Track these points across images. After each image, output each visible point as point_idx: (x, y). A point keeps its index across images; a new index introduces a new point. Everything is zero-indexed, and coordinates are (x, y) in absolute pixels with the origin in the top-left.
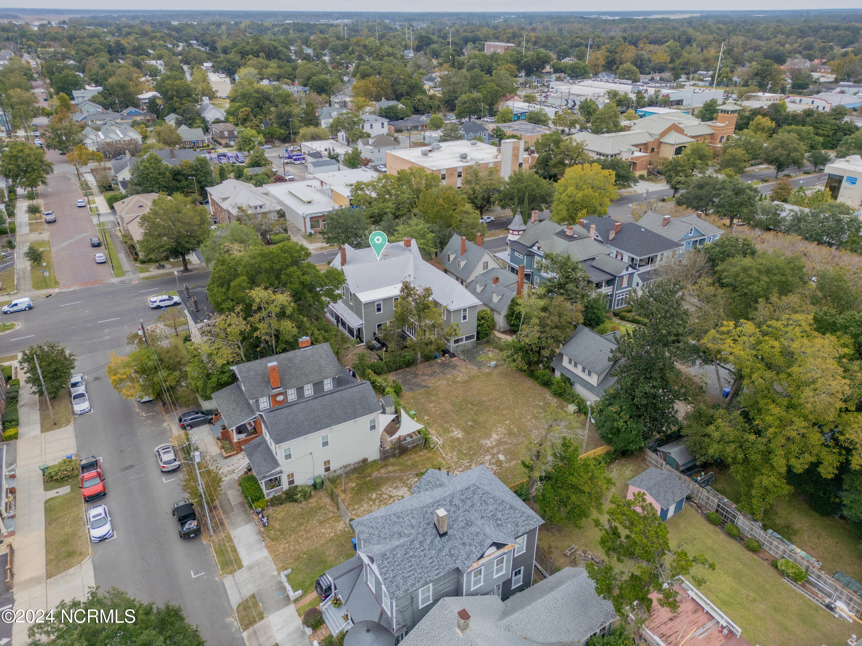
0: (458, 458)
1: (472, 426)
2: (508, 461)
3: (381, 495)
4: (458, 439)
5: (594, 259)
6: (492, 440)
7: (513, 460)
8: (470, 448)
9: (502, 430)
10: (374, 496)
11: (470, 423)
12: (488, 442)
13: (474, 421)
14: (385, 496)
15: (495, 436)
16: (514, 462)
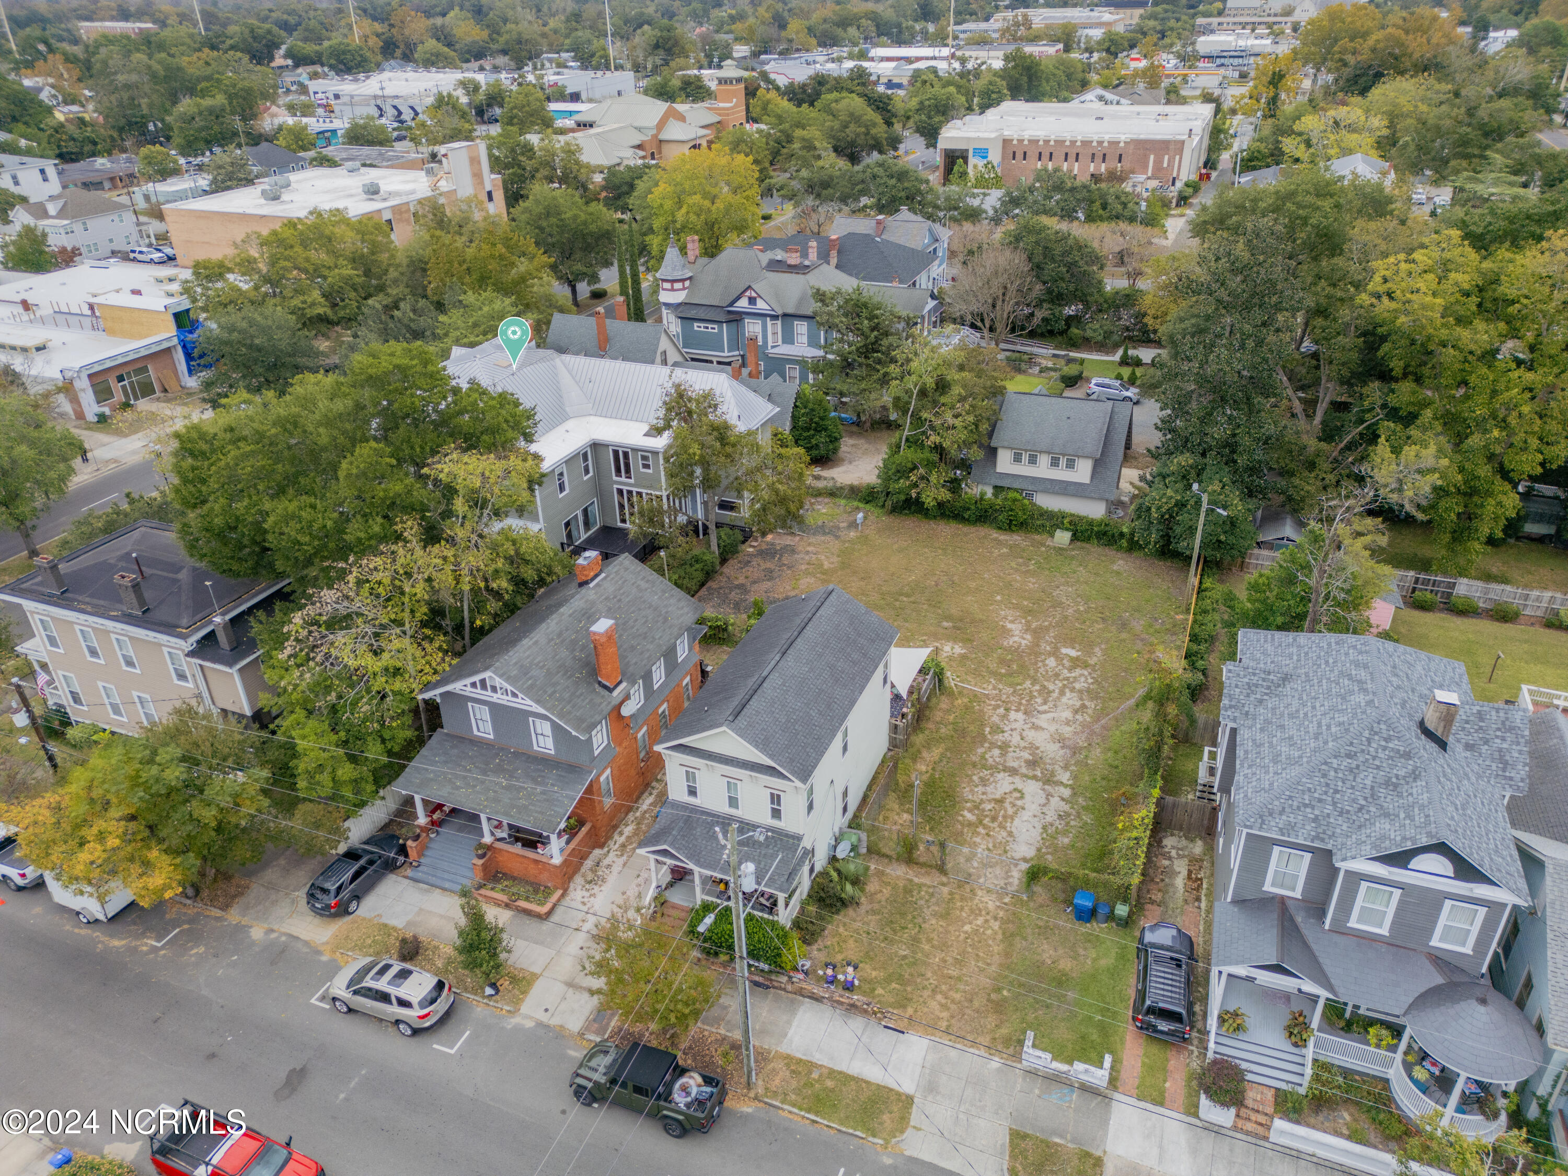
0: (1010, 686)
2: (1088, 652)
3: (977, 807)
4: (964, 657)
7: (1091, 647)
10: (970, 816)
13: (948, 618)
14: (988, 806)
16: (1098, 650)
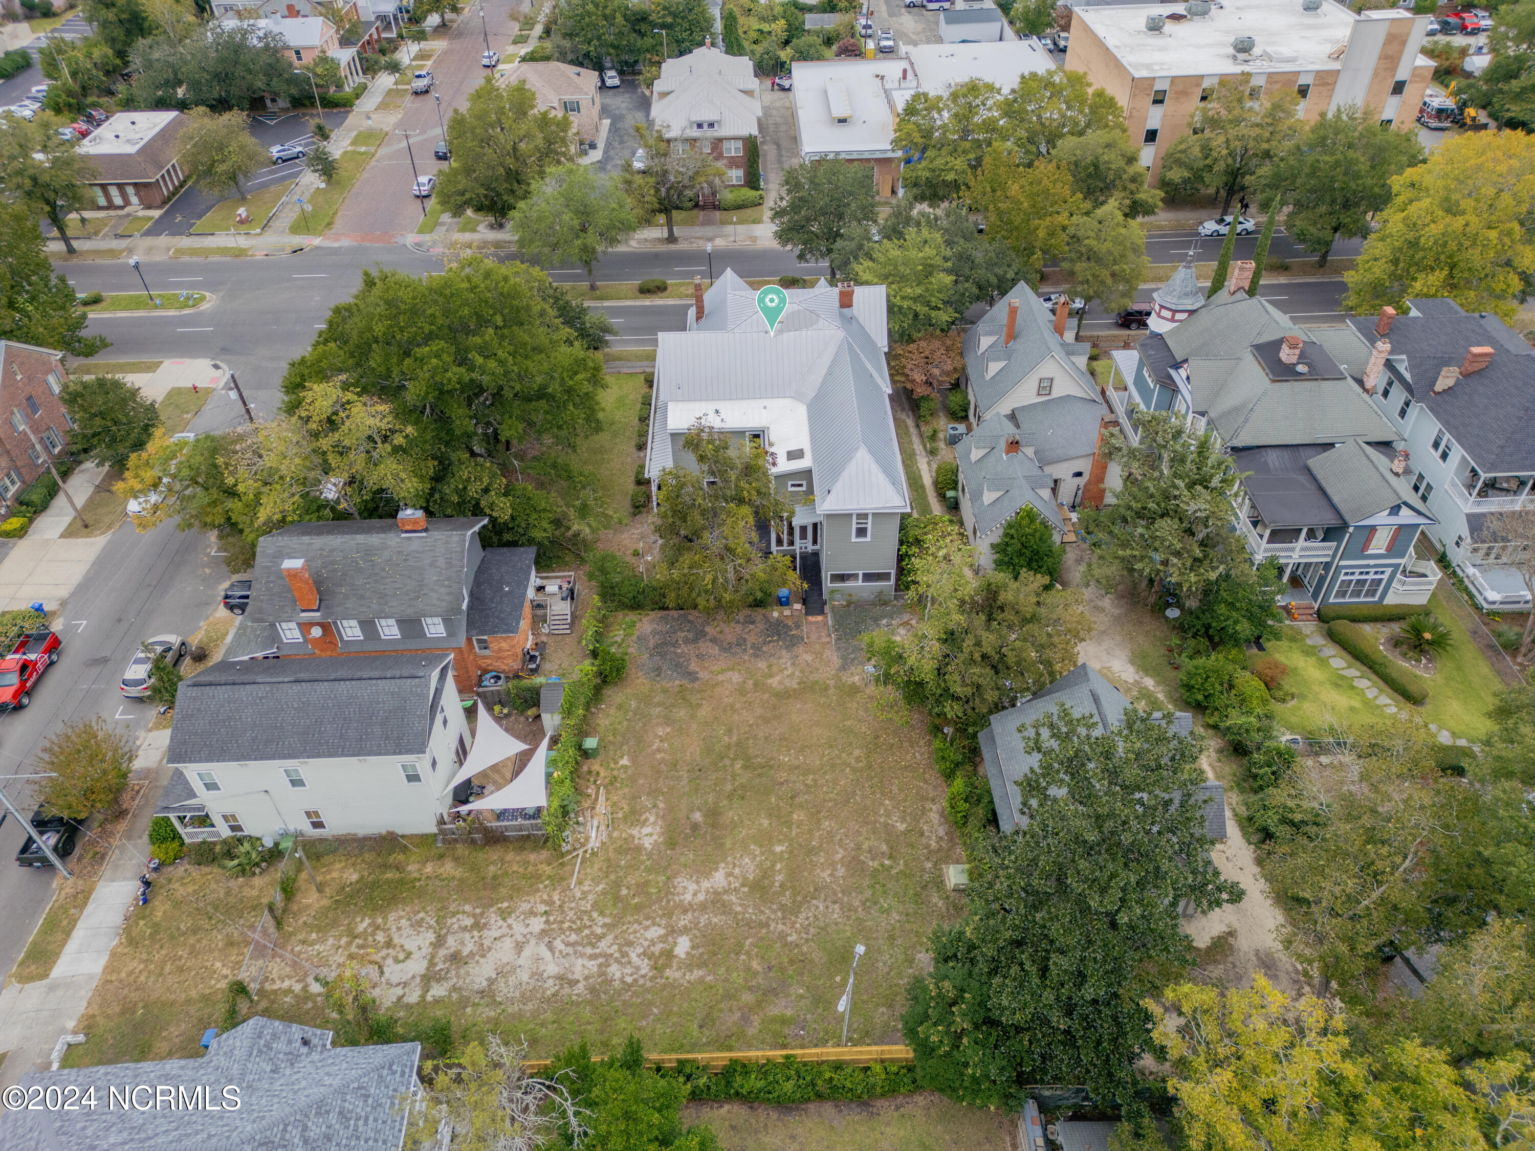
0: (595, 905)
1: (695, 827)
2: (690, 964)
3: (377, 928)
4: (639, 849)
5: (1332, 445)
6: (706, 884)
7: (702, 964)
8: (642, 887)
9: (749, 866)
10: (363, 925)
11: (698, 816)
12: (693, 887)
13: (713, 814)
14: (380, 936)
15: (719, 879)
16: (698, 973)
